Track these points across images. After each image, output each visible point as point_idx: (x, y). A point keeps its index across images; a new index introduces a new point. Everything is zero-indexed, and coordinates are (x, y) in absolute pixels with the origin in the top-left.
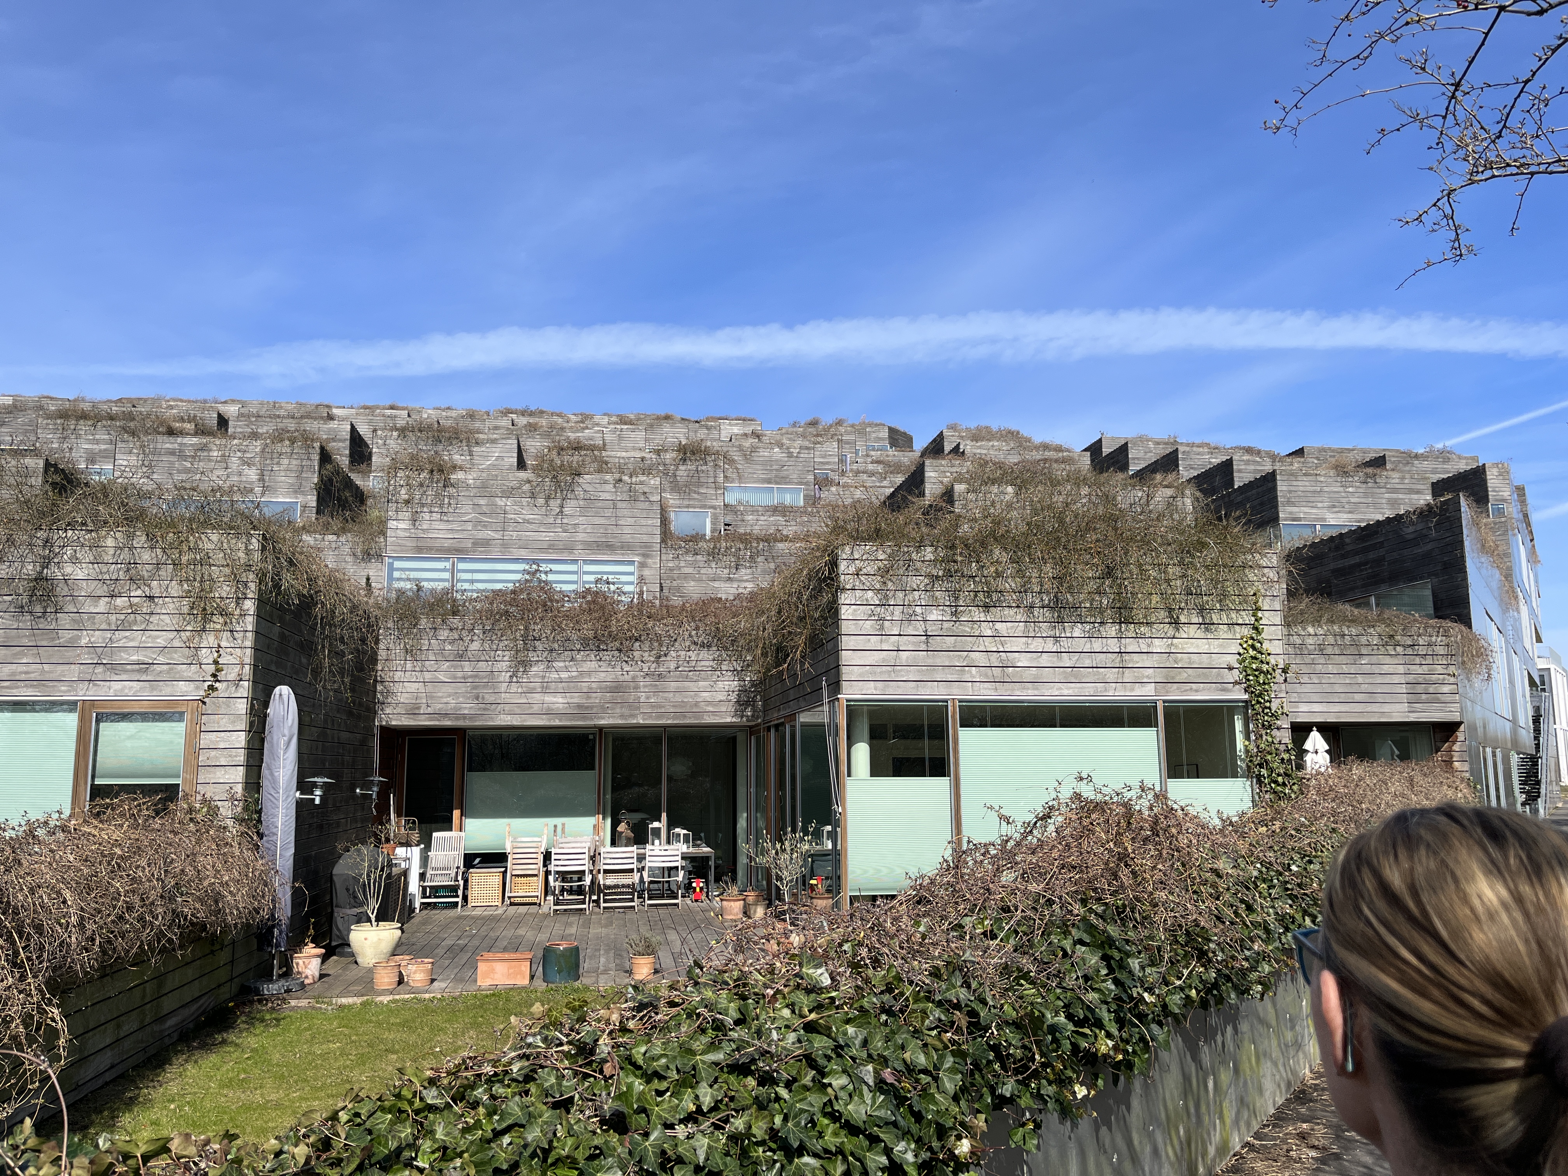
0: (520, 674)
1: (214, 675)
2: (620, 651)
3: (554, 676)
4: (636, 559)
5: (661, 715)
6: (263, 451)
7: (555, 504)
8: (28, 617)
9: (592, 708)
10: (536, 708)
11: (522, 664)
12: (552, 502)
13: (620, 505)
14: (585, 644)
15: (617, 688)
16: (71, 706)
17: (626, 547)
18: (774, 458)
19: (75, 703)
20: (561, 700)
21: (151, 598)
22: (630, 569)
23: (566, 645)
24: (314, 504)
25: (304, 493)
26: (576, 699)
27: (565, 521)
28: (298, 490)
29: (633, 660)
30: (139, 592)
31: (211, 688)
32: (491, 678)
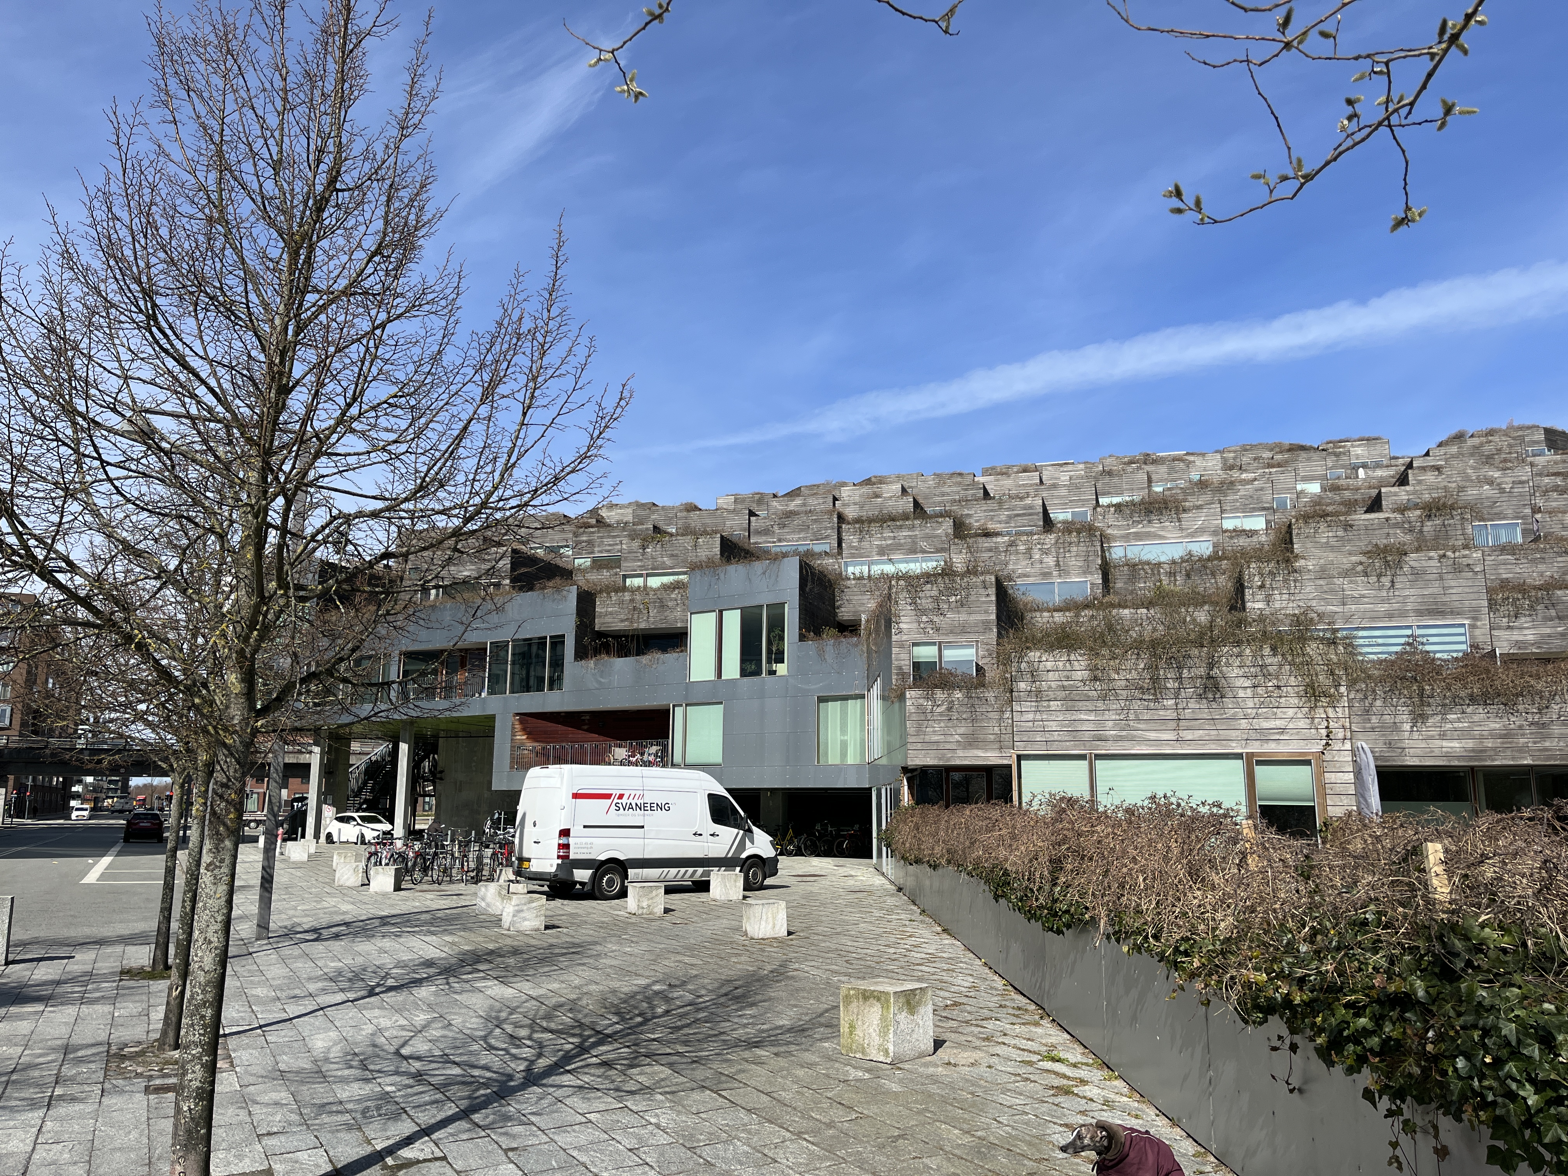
0: (1419, 724)
1: (1328, 736)
2: (1505, 705)
3: (1449, 726)
4: (1466, 622)
5: (1549, 758)
6: (1057, 542)
7: (1386, 581)
8: (1205, 701)
9: (1485, 751)
10: (1437, 752)
11: (1419, 718)
12: (1383, 579)
13: (1445, 576)
14: (1473, 700)
15: (1507, 735)
16: (1238, 756)
17: (1454, 613)
18: (1483, 496)
19: (1241, 754)
20: (1457, 745)
21: (1279, 687)
22: (1462, 630)
23: (1456, 701)
24: (1100, 581)
25: (1091, 573)
26: (1470, 744)
27: (1396, 593)
28: (1086, 572)
29: (1517, 711)
30: (1270, 684)
31: (1327, 744)
32: (1396, 727)
